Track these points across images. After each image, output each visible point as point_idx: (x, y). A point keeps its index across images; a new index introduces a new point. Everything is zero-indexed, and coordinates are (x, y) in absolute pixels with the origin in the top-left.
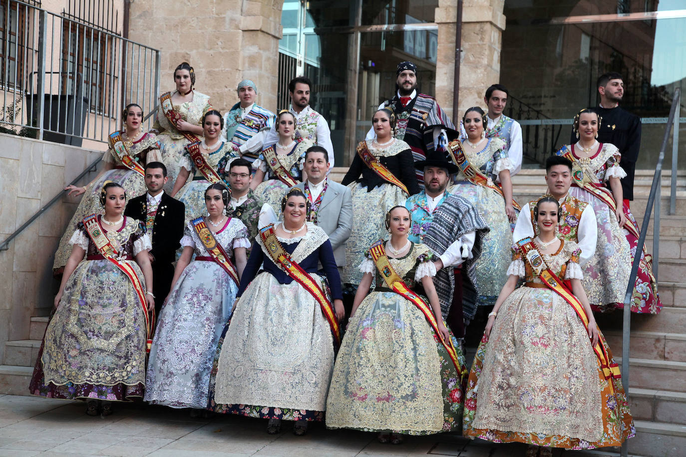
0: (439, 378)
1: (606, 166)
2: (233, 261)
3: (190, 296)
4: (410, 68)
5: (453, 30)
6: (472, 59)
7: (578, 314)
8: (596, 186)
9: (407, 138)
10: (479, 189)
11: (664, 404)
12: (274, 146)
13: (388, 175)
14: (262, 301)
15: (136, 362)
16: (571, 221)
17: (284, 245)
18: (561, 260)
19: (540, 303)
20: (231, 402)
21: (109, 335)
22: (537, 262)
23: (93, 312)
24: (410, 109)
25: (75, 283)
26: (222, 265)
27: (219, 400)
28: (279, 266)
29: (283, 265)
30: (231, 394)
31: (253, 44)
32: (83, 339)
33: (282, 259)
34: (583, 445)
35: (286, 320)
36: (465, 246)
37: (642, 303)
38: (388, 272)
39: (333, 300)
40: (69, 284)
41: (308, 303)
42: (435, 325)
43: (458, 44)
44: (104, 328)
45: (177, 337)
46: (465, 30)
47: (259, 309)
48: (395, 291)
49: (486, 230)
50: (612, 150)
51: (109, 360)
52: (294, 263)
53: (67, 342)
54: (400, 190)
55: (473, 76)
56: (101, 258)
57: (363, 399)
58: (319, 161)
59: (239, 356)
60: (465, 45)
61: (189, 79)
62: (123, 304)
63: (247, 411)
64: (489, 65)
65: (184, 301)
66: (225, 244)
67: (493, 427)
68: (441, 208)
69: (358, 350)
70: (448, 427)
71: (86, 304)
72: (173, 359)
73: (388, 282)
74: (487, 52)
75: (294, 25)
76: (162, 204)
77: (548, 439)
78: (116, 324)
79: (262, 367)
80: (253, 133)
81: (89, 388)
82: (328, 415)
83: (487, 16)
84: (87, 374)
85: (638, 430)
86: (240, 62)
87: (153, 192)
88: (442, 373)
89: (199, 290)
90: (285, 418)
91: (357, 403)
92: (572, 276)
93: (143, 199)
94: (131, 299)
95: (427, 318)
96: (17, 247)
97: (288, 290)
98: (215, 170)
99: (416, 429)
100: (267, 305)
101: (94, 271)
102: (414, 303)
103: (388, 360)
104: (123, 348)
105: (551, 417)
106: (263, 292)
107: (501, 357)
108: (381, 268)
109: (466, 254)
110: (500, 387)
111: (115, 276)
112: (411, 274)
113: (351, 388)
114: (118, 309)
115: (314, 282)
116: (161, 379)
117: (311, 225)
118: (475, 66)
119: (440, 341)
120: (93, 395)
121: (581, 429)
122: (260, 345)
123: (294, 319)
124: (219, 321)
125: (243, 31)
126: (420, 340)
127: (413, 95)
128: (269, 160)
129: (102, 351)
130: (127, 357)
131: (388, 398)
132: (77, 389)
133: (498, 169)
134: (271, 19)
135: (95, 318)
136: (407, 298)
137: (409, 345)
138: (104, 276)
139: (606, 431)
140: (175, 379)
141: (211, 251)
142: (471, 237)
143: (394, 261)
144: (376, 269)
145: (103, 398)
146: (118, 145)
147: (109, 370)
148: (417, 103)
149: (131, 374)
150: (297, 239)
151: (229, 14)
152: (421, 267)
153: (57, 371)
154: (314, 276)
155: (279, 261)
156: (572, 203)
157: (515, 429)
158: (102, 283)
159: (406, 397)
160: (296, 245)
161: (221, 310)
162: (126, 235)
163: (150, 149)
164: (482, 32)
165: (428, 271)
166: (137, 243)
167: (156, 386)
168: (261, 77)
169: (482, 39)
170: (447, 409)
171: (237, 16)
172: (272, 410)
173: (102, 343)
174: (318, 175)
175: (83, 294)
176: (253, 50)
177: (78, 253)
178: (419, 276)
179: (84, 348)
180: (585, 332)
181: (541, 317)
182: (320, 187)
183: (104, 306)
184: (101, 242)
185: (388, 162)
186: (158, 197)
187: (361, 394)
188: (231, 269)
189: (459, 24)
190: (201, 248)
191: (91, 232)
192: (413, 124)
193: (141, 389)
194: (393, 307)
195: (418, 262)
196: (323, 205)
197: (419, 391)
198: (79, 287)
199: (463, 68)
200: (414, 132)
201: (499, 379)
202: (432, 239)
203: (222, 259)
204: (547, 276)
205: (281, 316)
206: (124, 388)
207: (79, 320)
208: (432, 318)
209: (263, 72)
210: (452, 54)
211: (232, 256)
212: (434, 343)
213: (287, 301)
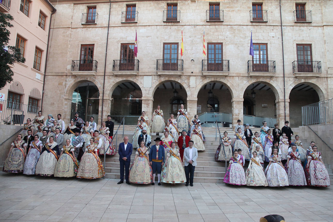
0: (73, 168)
1: (107, 131)
2: (39, 148)
3: (31, 155)
4: (77, 113)
5: (102, 100)
6: (105, 105)
7: (95, 157)
8: (105, 134)
9: (76, 125)
10: (87, 135)
11: (112, 170)
12: (53, 126)
13: (72, 132)
14: (45, 156)
15: (22, 166)
16: (97, 141)
17: (49, 146)
18: (93, 148)
19: (89, 155)
20: (38, 173)
21: (16, 161)
22: (89, 149)
23: (14, 157)
24: (77, 120)
25: (11, 152)
26: (37, 149)
27: (36, 173)
28: (48, 150)
29: (49, 149)
30: (38, 172)
31: (66, 101)
32: (12, 162)
33: (49, 148)
34: (94, 178)
35: (49, 159)
36: (81, 145)
37: (111, 153)
38: (66, 150)
39: (58, 155)
40: (10, 152)
41: (53, 156)
42: (73, 159)
43: (103, 103)
44: (16, 160)
45: (28, 162)
46: (104, 100)
47: (44, 157)
48: (67, 153)
49: (85, 142)
50: (108, 128)
51: (16, 166)
52: (51, 149)
53: (9, 163)
54: (74, 135)
55: (105, 108)
56: (17, 148)
57: (60, 172)
58: (58, 130)
59: (40, 165)
60: (104, 103)
61: (41, 114)
62: (20, 156)
63: (41, 175)
64: (108, 107)
65: (30, 156)
66: (38, 145)
67: (80, 176)
68: (77, 138)
69: (59, 164)
70: (74, 176)
71: (13, 156)
72: (28, 166)
73: (66, 152)
74: (108, 104)
75: (76, 97)
76: (30, 137)
77: (88, 177)
78: (18, 159)
79: (44, 167)
80: (51, 123)
81: (12, 171)
82: (54, 175)
83: (108, 98)
84: (12, 168)
85: (106, 174)
86: (64, 104)
87: (29, 135)
88: (74, 167)
89: (33, 154)
90: (48, 176)
91: (59, 173)
92: (95, 151)
93: (27, 136)
94: (21, 155)
95: (72, 158)
96: (5, 144)
97: (49, 154)
98: (42, 130)
99: (68, 176)
100: (45, 157)
101: (15, 150)
102: (70, 155)
103: (64, 165)
104: (19, 164)
105: (89, 174)
106: (45, 154)
107: (82, 165)
108: (65, 149)
109: (81, 146)
110: (82, 169)
111: (19, 151)
112: (70, 150)
113: (58, 170)
114: (19, 157)
115: (54, 152)
116: (26, 170)
117: (54, 142)
118: (106, 107)
119: (74, 161)
120: (13, 172)
121: (94, 175)
122: (44, 164)
123: (50, 159)
124: (36, 159)
125: (65, 99)
126: (70, 161)
127: (78, 118)
128: (52, 129)
129: (15, 164)
130: (20, 165)
131: (64, 171)
132: (10, 171)
133: (91, 131)
134: (70, 97)
135: (14, 158)
136: (69, 154)
137: (68, 162)
138: (17, 151)
139: (98, 175)
140: (28, 170)
141: (35, 147)
142: (82, 143)
143: (67, 148)
144: (64, 150)
145: (15, 172)
146: (26, 125)
147: (16, 167)
148: (78, 119)
149: (20, 168)
150: (51, 145)
151: (62, 96)
152: (71, 149)
153: (7, 168)
154: (54, 151)
155: (48, 149)
156: (98, 138)
157: (83, 176)
158: (16, 152)
159: (67, 171)
160: (51, 146)
161: (37, 157)
162: (22, 144)
163: (31, 126)
164: (107, 101)
165: (73, 150)
166: (24, 145)
167: (25, 171)
168: (68, 107)
169: (107, 102)
170: (74, 173)
171: (63, 96)
172: (45, 174)
173: (15, 163)
174: (58, 133)
175: (12, 154)
176: (66, 102)
177: (12, 147)
178: (71, 151)
179: (12, 164)
180: (96, 160)
181: (89, 158)
182: (58, 135)
183: (16, 156)
184: (17, 145)
185: (72, 130)
186: (30, 136)
187: (59, 171)
188: (39, 150)
189: (103, 99)
190: (33, 146)
191: (15, 143)
192: (77, 123)
193: (23, 171)
194: (66, 156)
195: (71, 148)
196: (58, 138)
197: (69, 170)
198: (12, 153)
199: (104, 107)
200: (78, 124)
201: (81, 168)
202: (75, 144)
203: (37, 148)
204: (91, 151)
205: (48, 158)
206: (19, 171)
207: (11, 159)
208: (73, 158)
209: (68, 106)
210: (102, 104)
211: (39, 147)
212: (73, 162)
213: (49, 156)
